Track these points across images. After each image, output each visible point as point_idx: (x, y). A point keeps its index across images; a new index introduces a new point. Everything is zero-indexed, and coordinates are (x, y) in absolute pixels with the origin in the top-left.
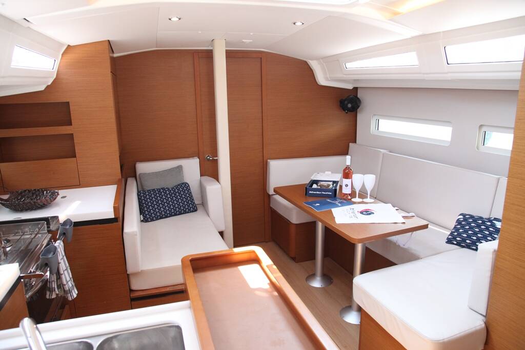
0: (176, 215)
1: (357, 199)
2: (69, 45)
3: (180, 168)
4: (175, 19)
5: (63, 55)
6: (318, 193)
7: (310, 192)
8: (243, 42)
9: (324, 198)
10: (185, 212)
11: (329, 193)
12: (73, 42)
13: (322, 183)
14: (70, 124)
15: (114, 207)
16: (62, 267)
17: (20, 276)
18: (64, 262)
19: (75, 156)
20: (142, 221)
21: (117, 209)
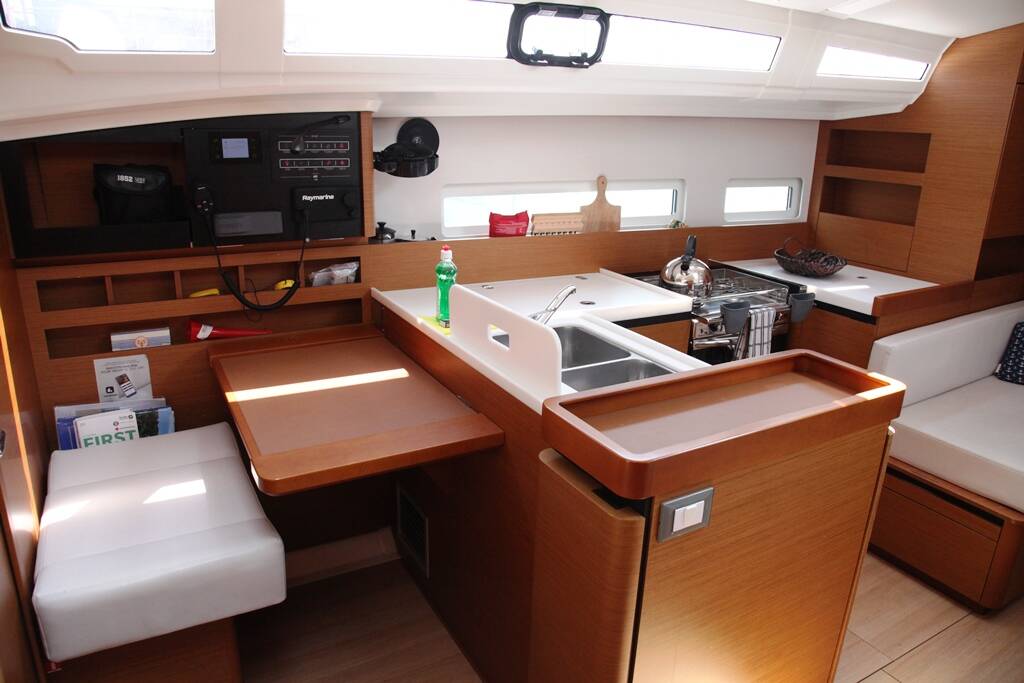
2: (958, 39)
5: (944, 55)
14: (923, 171)
15: (876, 299)
16: (755, 337)
17: (690, 313)
18: (762, 334)
19: (912, 224)
20: (994, 374)
21: (879, 302)
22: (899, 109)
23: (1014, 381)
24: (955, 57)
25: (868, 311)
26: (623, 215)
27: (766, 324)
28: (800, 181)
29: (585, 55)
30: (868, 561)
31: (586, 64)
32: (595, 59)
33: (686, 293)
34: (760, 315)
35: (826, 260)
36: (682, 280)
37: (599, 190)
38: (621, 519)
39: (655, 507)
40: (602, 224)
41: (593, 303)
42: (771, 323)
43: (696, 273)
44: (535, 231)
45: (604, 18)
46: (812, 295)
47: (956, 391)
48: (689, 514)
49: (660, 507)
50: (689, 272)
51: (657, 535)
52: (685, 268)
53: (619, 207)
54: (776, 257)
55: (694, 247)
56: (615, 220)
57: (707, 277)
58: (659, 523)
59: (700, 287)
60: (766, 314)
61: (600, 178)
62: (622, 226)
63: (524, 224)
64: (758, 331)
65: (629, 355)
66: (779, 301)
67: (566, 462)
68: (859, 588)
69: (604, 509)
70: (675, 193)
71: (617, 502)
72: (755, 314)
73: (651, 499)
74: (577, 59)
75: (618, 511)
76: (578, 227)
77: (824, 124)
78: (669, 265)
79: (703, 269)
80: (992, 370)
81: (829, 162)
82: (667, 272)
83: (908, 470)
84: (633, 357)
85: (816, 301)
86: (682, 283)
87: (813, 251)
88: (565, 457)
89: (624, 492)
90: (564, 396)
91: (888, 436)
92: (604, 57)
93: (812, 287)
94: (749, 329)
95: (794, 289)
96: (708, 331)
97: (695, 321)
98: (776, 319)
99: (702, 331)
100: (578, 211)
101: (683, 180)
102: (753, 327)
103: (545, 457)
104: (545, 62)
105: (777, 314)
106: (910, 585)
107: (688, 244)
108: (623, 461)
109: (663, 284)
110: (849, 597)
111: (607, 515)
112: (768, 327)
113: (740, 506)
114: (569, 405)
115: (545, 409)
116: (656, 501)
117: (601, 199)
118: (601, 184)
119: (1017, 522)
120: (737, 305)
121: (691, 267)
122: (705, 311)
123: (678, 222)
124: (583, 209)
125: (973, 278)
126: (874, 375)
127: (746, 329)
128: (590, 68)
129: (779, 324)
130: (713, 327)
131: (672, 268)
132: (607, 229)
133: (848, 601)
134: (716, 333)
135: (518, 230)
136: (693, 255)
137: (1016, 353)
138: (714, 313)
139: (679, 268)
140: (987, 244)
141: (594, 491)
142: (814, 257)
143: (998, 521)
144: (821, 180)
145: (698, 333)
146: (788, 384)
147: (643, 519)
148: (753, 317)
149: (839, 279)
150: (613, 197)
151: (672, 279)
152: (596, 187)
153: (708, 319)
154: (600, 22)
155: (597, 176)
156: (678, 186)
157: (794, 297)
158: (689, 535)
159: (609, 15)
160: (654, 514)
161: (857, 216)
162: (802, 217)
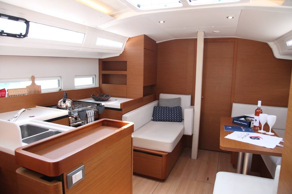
0: (169, 121)
1: (262, 131)
2: (129, 38)
3: (179, 99)
4: (162, 22)
5: (127, 41)
6: (239, 122)
7: (235, 121)
8: (214, 32)
9: (240, 126)
10: (174, 121)
11: (245, 124)
12: (131, 36)
13: (248, 118)
14: (126, 71)
15: (121, 104)
16: (89, 119)
17: (68, 115)
18: (91, 118)
19: (126, 84)
20: (152, 120)
21: (122, 105)
22: (118, 55)
23: (156, 121)
24: (130, 42)
25: (119, 108)
26: (42, 88)
27: (92, 115)
28: (95, 75)
29: (21, 34)
30: (134, 177)
31: (22, 37)
32: (25, 36)
33: (66, 109)
34: (90, 113)
35: (106, 96)
36: (64, 105)
37: (32, 80)
38: (52, 185)
39: (65, 177)
40: (35, 92)
41: (34, 116)
42: (93, 115)
43: (68, 103)
44: (9, 95)
45: (27, 22)
46: (104, 105)
47: (145, 126)
48: (77, 176)
49: (67, 177)
50: (66, 103)
51: (67, 187)
52: (64, 102)
53: (40, 86)
54: (92, 97)
55: (67, 95)
56: (40, 90)
57: (72, 104)
58: (67, 182)
59: (70, 107)
60: (91, 112)
61: (32, 76)
62: (42, 92)
63: (4, 93)
64: (90, 118)
65: (49, 130)
66: (94, 109)
67: (29, 171)
68: (133, 184)
69: (45, 183)
70: (59, 80)
71: (50, 179)
72: (88, 113)
73: (63, 174)
74: (18, 35)
75: (51, 182)
76: (26, 93)
77: (100, 60)
78: (59, 102)
79: (70, 102)
80: (151, 119)
81: (103, 70)
82: (59, 104)
83: (138, 149)
84: (50, 130)
85: (105, 107)
86: (64, 107)
87: (102, 94)
88: (27, 169)
89: (52, 175)
90: (24, 146)
91: (132, 138)
92: (28, 35)
93: (103, 103)
94: (87, 118)
95: (98, 104)
96: (75, 120)
97: (70, 118)
98: (95, 114)
99: (73, 121)
100: (25, 87)
101: (61, 77)
102: (88, 117)
103: (19, 171)
104: (6, 35)
105: (95, 112)
106: (145, 180)
107: (65, 94)
108: (49, 163)
109: (58, 108)
110: (131, 188)
111: (47, 185)
112: (93, 116)
113: (94, 169)
114: (26, 149)
115: (16, 153)
116: (65, 175)
117: (33, 83)
118: (33, 78)
119: (165, 155)
120: (83, 111)
121: (67, 102)
122: (73, 114)
123: (61, 89)
124: (27, 87)
125: (142, 96)
126: (124, 122)
127: (86, 118)
128: (24, 38)
129: (95, 115)
130: (76, 118)
131: (60, 102)
132: (37, 93)
133: (131, 189)
134: (77, 120)
135: (2, 95)
136: (67, 98)
137: (155, 114)
138: (76, 114)
139: (62, 102)
140: (145, 88)
141: (40, 178)
142: (102, 96)
143: (161, 156)
144: (101, 75)
145: (71, 121)
146: (101, 129)
147: (61, 183)
148: (88, 114)
149: (110, 101)
150: (37, 82)
151: (61, 106)
152: (31, 80)
153: (74, 116)
154: (26, 23)
155: (31, 76)
156: (59, 79)
157: (99, 106)
158: (78, 184)
159: (29, 22)
160: (65, 179)
161: (112, 84)
162: (97, 86)
